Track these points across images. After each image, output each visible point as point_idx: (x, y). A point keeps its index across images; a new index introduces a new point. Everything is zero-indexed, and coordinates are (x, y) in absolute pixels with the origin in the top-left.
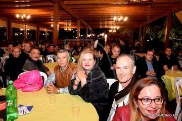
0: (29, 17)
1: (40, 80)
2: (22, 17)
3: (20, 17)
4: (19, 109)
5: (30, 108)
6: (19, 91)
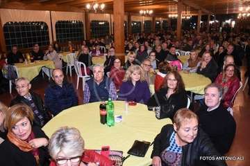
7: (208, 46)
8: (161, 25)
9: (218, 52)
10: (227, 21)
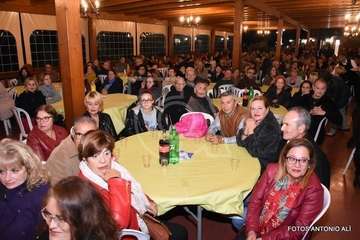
0: (198, 20)
1: (204, 124)
2: (188, 21)
3: (186, 21)
4: (180, 154)
5: (190, 155)
6: (181, 136)
7: (281, 80)
8: (226, 43)
9: (300, 92)
10: (327, 40)
